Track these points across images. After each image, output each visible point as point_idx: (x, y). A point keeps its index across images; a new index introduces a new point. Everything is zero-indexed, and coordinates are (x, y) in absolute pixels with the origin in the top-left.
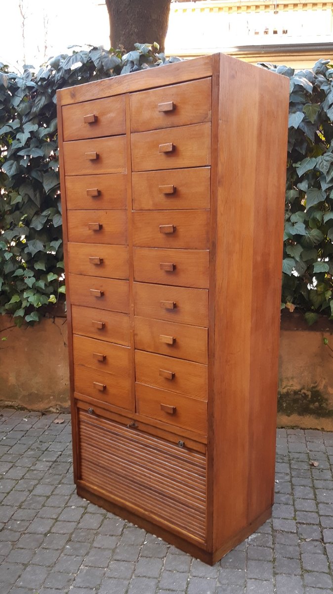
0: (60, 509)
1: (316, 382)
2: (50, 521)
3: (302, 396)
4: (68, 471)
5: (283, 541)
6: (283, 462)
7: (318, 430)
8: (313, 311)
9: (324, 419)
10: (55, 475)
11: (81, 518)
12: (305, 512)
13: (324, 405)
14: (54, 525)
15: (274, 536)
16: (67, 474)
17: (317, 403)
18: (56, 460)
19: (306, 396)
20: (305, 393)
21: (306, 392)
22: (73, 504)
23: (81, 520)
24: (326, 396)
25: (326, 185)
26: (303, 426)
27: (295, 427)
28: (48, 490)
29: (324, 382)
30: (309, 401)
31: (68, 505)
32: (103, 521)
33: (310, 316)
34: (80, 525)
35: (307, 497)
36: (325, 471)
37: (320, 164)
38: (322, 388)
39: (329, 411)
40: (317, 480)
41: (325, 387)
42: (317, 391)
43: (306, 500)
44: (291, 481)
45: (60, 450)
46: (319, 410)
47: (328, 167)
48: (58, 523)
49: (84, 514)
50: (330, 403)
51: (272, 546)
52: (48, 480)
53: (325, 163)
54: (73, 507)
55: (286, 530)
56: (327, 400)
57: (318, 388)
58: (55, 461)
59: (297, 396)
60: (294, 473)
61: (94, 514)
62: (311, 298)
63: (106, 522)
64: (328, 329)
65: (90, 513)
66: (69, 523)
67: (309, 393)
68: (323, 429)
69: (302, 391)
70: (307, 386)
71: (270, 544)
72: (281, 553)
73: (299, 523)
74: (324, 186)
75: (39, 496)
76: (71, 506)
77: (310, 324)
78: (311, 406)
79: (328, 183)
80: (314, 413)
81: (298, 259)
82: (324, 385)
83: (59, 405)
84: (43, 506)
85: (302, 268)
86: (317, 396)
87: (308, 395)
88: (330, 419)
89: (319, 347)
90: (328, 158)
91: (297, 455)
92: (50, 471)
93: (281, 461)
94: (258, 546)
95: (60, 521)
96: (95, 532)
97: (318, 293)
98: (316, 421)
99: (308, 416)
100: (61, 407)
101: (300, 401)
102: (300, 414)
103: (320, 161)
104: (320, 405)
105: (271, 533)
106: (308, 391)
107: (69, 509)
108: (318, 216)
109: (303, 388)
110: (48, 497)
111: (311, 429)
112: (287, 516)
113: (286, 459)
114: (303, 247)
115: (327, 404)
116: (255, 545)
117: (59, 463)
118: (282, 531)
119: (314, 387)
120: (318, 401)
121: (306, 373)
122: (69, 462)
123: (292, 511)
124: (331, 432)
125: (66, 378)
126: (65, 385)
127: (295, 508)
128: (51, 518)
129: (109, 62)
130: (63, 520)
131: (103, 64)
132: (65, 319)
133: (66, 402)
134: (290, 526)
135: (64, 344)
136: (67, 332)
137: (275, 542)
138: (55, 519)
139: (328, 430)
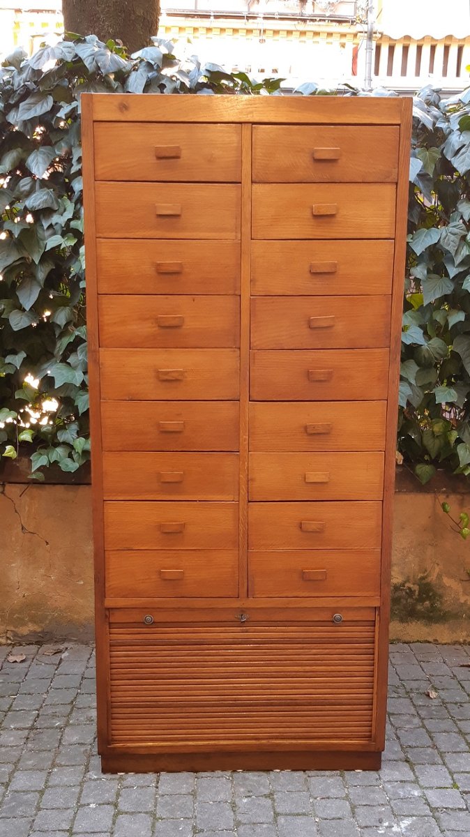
0: (70, 812)
1: (426, 571)
3: (406, 593)
4: (60, 743)
5: (453, 825)
6: (400, 697)
7: (429, 642)
8: (427, 462)
9: (437, 625)
10: (40, 751)
11: (114, 823)
12: (466, 774)
13: (438, 604)
15: (437, 819)
16: (61, 748)
17: (427, 602)
18: (33, 725)
19: (411, 592)
20: (410, 588)
21: (412, 586)
22: (91, 800)
23: (116, 828)
24: (440, 591)
25: (455, 269)
26: (407, 638)
27: (394, 640)
28: (37, 781)
29: (437, 570)
30: (416, 599)
31: (82, 802)
32: (153, 825)
33: (423, 470)
35: (458, 750)
36: (465, 705)
37: (445, 238)
38: (434, 578)
39: (445, 613)
40: (460, 720)
41: (439, 577)
42: (428, 584)
43: (460, 755)
44: (424, 726)
45: (34, 708)
46: (432, 612)
47: (457, 244)
49: (116, 816)
50: (446, 601)
51: (441, 835)
52: (31, 762)
53: (452, 237)
54: (92, 806)
55: (450, 807)
56: (441, 596)
57: (429, 580)
58: (32, 728)
59: (398, 594)
60: (423, 713)
61: (132, 813)
62: (425, 442)
63: (159, 824)
64: (444, 489)
65: (126, 813)
67: (416, 588)
68: (436, 640)
69: (407, 585)
70: (414, 576)
71: (436, 832)
73: (466, 793)
74: (453, 271)
75: (24, 792)
76: (88, 804)
77: (424, 482)
78: (419, 607)
79: (457, 267)
80: (424, 618)
81: (413, 382)
82: (438, 574)
83: (12, 631)
84: (39, 809)
85: (418, 396)
86: (427, 591)
87: (415, 591)
88: (446, 625)
89: (430, 517)
90: (455, 230)
91: (414, 685)
92: (29, 745)
93: (396, 695)
95: (76, 834)
97: (436, 434)
98: (425, 630)
99: (414, 623)
100: (15, 635)
101: (402, 600)
102: (402, 621)
103: (444, 234)
104: (432, 605)
105: (431, 814)
106: (414, 584)
107: (86, 809)
108: (438, 317)
109: (408, 580)
110: (42, 792)
111: (418, 641)
112: (442, 784)
113: (402, 691)
114: (419, 364)
115: (441, 603)
117: (41, 730)
118: (446, 808)
119: (423, 578)
120: (429, 598)
121: (411, 558)
122: (57, 728)
123: (448, 775)
124: (449, 644)
125: (26, 586)
126: (24, 596)
127: (448, 768)
128: (59, 830)
129: (108, 62)
130: (81, 831)
131: (99, 65)
132: (24, 486)
133: (25, 624)
134: (453, 799)
135: (22, 528)
136: (27, 508)
137: (443, 828)
138: (68, 831)
139: (444, 642)
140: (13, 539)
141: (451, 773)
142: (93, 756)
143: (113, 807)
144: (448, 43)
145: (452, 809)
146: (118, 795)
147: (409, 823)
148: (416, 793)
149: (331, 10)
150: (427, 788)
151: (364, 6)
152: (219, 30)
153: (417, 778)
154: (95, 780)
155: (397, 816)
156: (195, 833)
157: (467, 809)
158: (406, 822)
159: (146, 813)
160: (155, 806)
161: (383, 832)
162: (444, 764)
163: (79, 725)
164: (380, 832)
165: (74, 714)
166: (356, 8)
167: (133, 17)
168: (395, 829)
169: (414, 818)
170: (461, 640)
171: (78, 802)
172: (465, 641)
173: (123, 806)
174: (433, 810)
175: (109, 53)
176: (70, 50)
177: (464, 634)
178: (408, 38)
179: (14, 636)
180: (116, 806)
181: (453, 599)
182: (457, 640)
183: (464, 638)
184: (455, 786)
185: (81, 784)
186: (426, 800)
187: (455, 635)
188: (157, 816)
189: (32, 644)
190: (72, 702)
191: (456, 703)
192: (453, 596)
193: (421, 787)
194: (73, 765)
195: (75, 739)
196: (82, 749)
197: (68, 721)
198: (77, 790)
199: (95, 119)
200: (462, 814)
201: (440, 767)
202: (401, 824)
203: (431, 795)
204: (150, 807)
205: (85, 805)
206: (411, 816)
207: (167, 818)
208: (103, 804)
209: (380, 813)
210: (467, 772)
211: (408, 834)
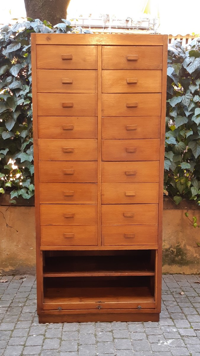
0: (25, 339)
1: (179, 243)
2: (19, 347)
3: (171, 252)
4: (21, 312)
5: (190, 342)
6: (168, 294)
7: (181, 274)
8: (178, 195)
9: (184, 266)
10: (12, 315)
11: (43, 342)
12: (196, 323)
13: (184, 257)
14: (23, 350)
15: (183, 340)
16: (22, 314)
17: (180, 257)
18: (10, 306)
19: (173, 252)
20: (172, 250)
21: (173, 249)
22: (34, 334)
23: (44, 344)
24: (185, 252)
25: (188, 113)
26: (172, 272)
27: (166, 273)
28: (11, 326)
29: (184, 243)
30: (175, 255)
31: (30, 334)
32: (60, 343)
33: (177, 199)
34: (44, 347)
35: (193, 314)
36: (196, 297)
37: (184, 100)
38: (183, 246)
39: (188, 261)
40: (194, 303)
41: (185, 245)
42: (180, 249)
43: (194, 316)
44: (178, 305)
45: (10, 299)
46: (182, 260)
47: (189, 102)
48: (26, 348)
49: (44, 339)
50: (188, 256)
51: (185, 346)
52: (8, 320)
53: (187, 100)
54: (34, 336)
55: (189, 335)
56: (186, 254)
57: (180, 247)
58: (9, 307)
59: (168, 253)
60: (178, 300)
61: (52, 338)
62: (177, 187)
63: (63, 343)
64: (186, 207)
65: (49, 338)
66: (35, 347)
67: (175, 250)
68: (184, 273)
69: (171, 249)
70: (174, 245)
71: (183, 345)
72: (193, 350)
73: (196, 330)
74: (187, 114)
75: (5, 331)
76: (33, 335)
77: (177, 204)
78: (176, 259)
79: (189, 112)
80: (178, 263)
81: (172, 160)
82: (184, 244)
83: (2, 270)
84: (11, 337)
85: (174, 166)
86: (180, 252)
87: (174, 251)
88: (188, 267)
89: (180, 220)
90: (188, 97)
91: (174, 290)
92: (8, 313)
93: (166, 294)
94: (176, 347)
95: (27, 346)
96: (57, 351)
97: (182, 183)
98: (179, 268)
99: (174, 266)
101: (169, 256)
102: (169, 264)
103: (184, 99)
104: (182, 258)
105: (181, 338)
106: (174, 248)
107: (31, 337)
108: (182, 133)
109: (171, 247)
110: (12, 331)
111: (176, 273)
112: (186, 326)
113: (169, 292)
114: (174, 153)
115: (186, 257)
116: (174, 346)
117: (13, 308)
118: (187, 336)
119: (178, 246)
120: (180, 255)
121: (172, 237)
122: (20, 306)
123: (188, 323)
124: (189, 275)
125: (8, 250)
126: (7, 254)
127: (188, 321)
128: (19, 345)
129: (44, 29)
130: (29, 345)
131: (40, 30)
132: (8, 207)
133: (8, 267)
134: (191, 332)
135: (7, 225)
136: (9, 216)
137: (186, 343)
138: (23, 345)
139: (187, 274)
140: (3, 230)
141: (190, 323)
142: (35, 317)
143: (43, 336)
145: (190, 336)
146: (46, 332)
147: (171, 341)
148: (175, 330)
149: (139, 24)
150: (179, 328)
151: (152, 22)
153: (175, 324)
154: (36, 326)
155: (166, 339)
156: (78, 346)
157: (197, 336)
158: (170, 341)
159: (58, 338)
160: (62, 336)
161: (160, 345)
162: (187, 319)
163: (29, 305)
164: (159, 345)
165: (27, 301)
166: (149, 24)
167: (55, 18)
168: (165, 344)
169: (174, 339)
170: (195, 273)
171: (28, 334)
172: (196, 273)
173: (47, 335)
174: (181, 336)
175: (44, 26)
176: (28, 24)
177: (196, 270)
179: (3, 272)
180: (44, 335)
181: (191, 255)
182: (193, 273)
183: (196, 272)
184: (191, 327)
185: (30, 328)
186: (179, 333)
187: (192, 271)
188: (62, 339)
189: (11, 275)
190: (27, 297)
191: (192, 297)
192: (190, 254)
193: (177, 328)
194: (27, 321)
195: (28, 311)
196: (31, 315)
197: (25, 304)
198: (28, 330)
199: (37, 43)
200: (194, 338)
201: (185, 320)
202: (168, 342)
203: (182, 331)
204: (59, 336)
205: (31, 335)
206: (172, 339)
207: (67, 340)
208: (39, 335)
209: (159, 338)
210: (196, 322)
211: (171, 345)
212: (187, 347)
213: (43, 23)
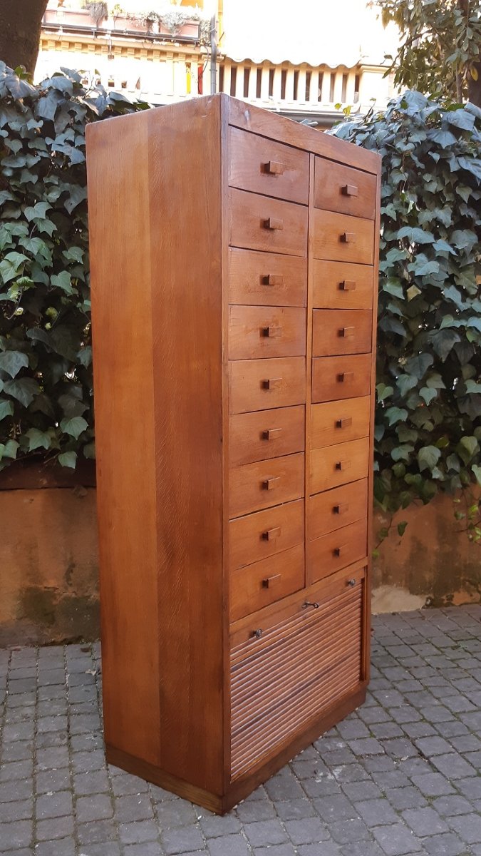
0: (29, 804)
2: (24, 824)
5: (377, 768)
11: (74, 807)
12: (379, 725)
14: (35, 829)
15: (363, 765)
22: (47, 789)
23: (77, 810)
31: (38, 792)
32: (113, 803)
34: (79, 817)
48: (39, 824)
49: (75, 799)
51: (369, 777)
54: (50, 794)
55: (372, 753)
61: (90, 795)
63: (118, 801)
65: (84, 796)
66: (60, 820)
71: (365, 775)
72: (386, 784)
73: (381, 740)
76: (45, 793)
94: (352, 782)
95: (40, 820)
96: (111, 821)
105: (357, 761)
107: (44, 797)
112: (361, 734)
116: (348, 781)
118: (369, 755)
123: (364, 726)
127: (363, 721)
128: (23, 820)
129: (18, 88)
130: (45, 817)
131: (10, 90)
134: (373, 746)
137: (369, 771)
138: (31, 819)
141: (367, 725)
142: (38, 749)
143: (70, 793)
144: (285, 68)
145: (373, 755)
146: (72, 781)
147: (340, 770)
148: (341, 745)
149: (177, 32)
150: (349, 740)
151: (207, 29)
152: (68, 44)
153: (339, 732)
154: (46, 771)
155: (330, 767)
156: (153, 804)
158: (337, 771)
159: (104, 793)
160: (111, 786)
161: (320, 781)
162: (359, 718)
163: (15, 723)
164: (318, 781)
165: (8, 714)
166: (200, 31)
168: (330, 777)
169: (344, 766)
171: (34, 793)
173: (79, 790)
174: (357, 757)
175: (18, 79)
178: (248, 61)
180: (72, 791)
184: (372, 736)
185: (33, 776)
186: (351, 750)
188: (115, 795)
190: (3, 703)
193: (344, 740)
194: (20, 760)
195: (15, 736)
196: (26, 745)
197: (4, 721)
198: (31, 781)
200: (382, 758)
201: (356, 721)
202: (334, 772)
203: (355, 746)
204: (106, 787)
205: (41, 794)
206: (341, 765)
207: (125, 795)
208: (60, 791)
209: (314, 766)
210: (380, 723)
211: (342, 780)
212: (373, 780)
213: (15, 73)
